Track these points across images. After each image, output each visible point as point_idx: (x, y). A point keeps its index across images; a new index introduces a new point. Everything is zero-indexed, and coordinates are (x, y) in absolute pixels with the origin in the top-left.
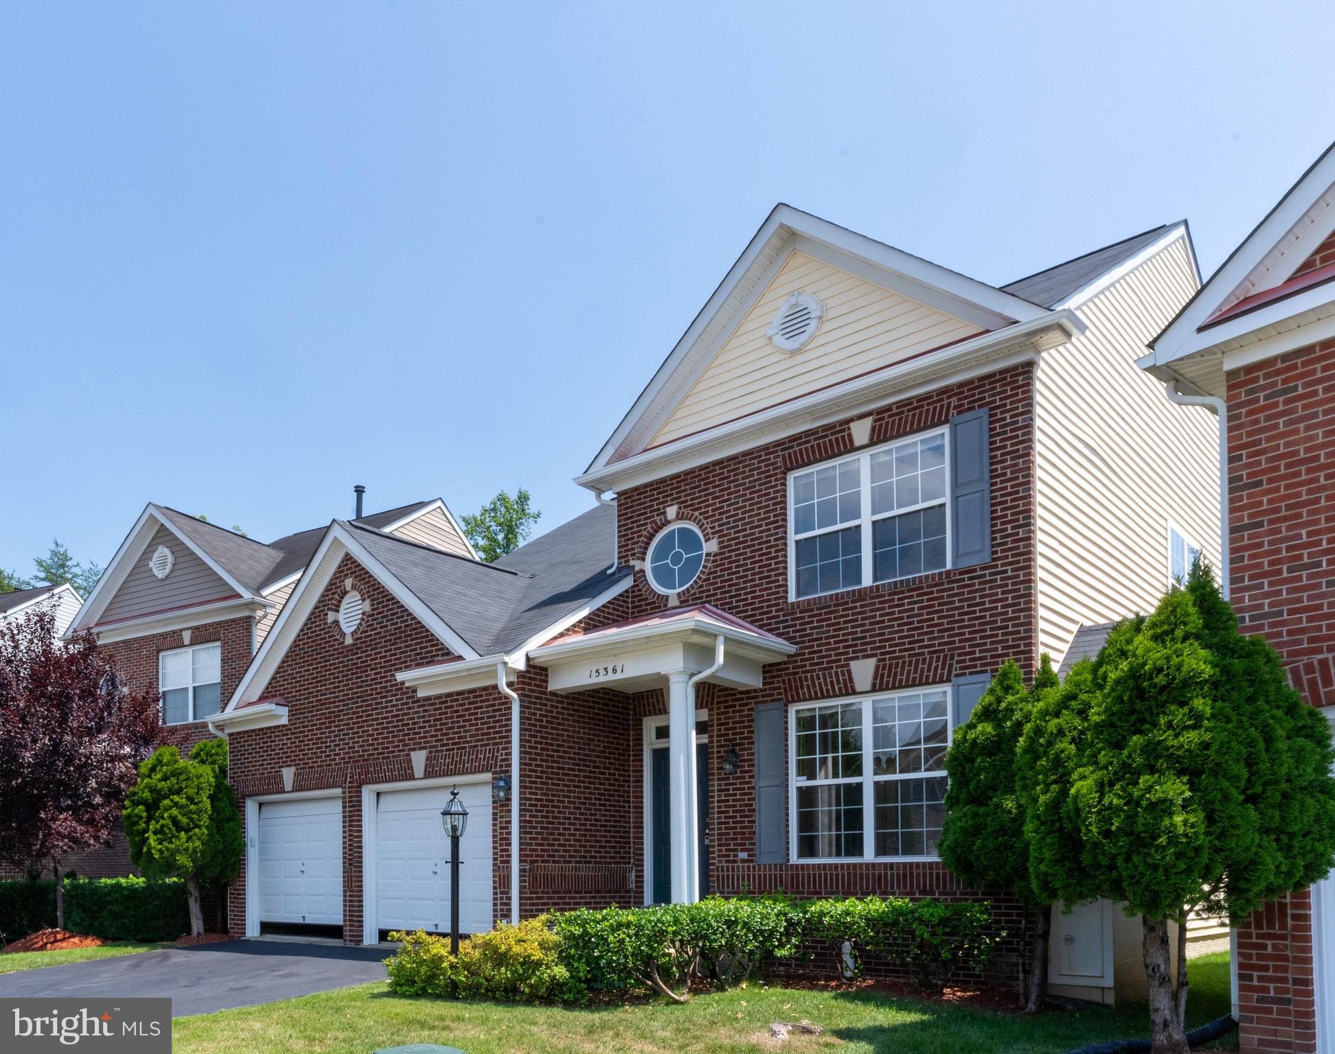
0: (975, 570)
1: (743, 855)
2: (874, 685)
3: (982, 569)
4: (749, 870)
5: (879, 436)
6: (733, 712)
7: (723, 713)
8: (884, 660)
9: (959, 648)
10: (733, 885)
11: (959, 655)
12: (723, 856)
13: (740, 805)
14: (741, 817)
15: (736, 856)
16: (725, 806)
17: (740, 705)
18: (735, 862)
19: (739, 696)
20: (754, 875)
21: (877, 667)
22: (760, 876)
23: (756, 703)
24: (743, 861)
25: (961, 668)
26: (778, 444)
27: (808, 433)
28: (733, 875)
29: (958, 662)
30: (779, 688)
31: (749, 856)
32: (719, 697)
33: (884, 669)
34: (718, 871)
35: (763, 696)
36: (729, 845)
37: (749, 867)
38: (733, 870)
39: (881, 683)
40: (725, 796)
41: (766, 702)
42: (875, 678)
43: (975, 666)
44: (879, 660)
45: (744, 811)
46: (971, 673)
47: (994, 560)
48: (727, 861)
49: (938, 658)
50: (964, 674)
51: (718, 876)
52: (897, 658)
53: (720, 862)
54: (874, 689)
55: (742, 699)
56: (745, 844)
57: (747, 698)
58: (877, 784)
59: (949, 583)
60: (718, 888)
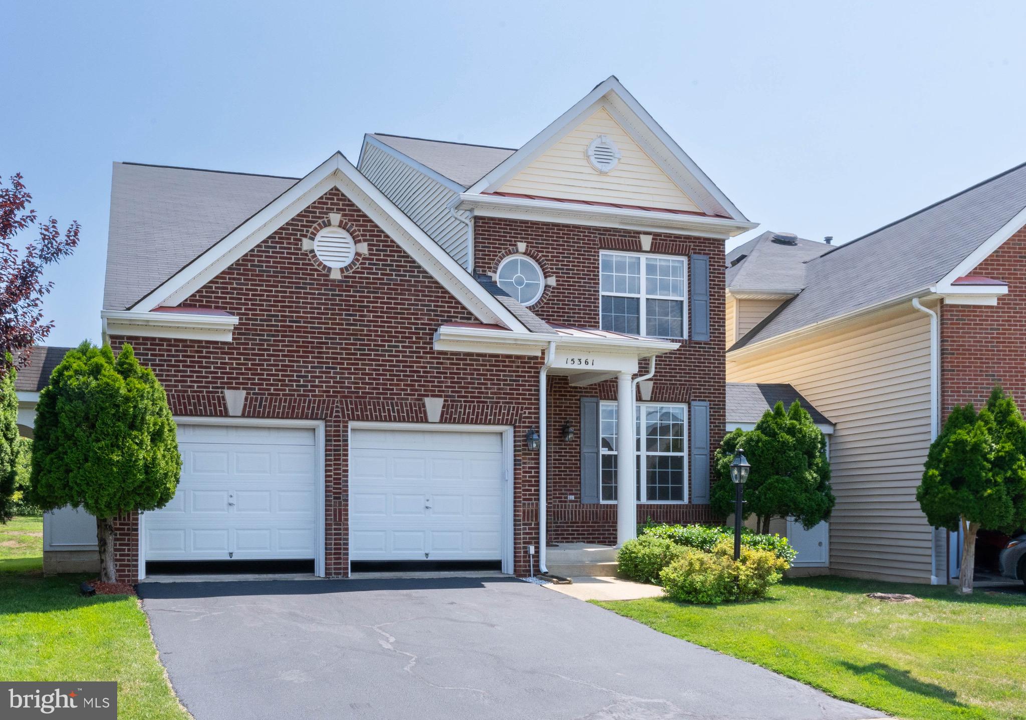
0: (701, 344)
1: (572, 498)
2: (652, 397)
3: (705, 344)
4: (576, 508)
5: (656, 249)
6: (565, 399)
7: (558, 399)
8: (656, 383)
9: (694, 385)
10: (565, 517)
11: (694, 389)
12: (557, 498)
13: (569, 464)
14: (570, 471)
15: (567, 498)
16: (559, 464)
17: (570, 396)
18: (566, 502)
19: (569, 389)
20: (579, 511)
21: (654, 387)
22: (583, 511)
23: (580, 396)
24: (571, 501)
25: (695, 396)
26: (597, 229)
27: (615, 230)
28: (565, 511)
29: (694, 393)
30: (596, 389)
31: (575, 498)
32: (555, 387)
33: (657, 389)
34: (554, 508)
35: (585, 392)
36: (561, 490)
37: (576, 505)
38: (565, 508)
39: (655, 397)
40: (559, 456)
41: (587, 396)
42: (652, 394)
43: (701, 397)
44: (654, 383)
45: (572, 467)
46: (699, 400)
47: (711, 340)
48: (561, 502)
49: (684, 388)
50: (696, 400)
51: (554, 512)
52: (663, 384)
53: (555, 502)
54: (651, 401)
55: (571, 392)
56: (572, 490)
57: (575, 392)
58: (648, 456)
59: (689, 347)
60: (554, 519)
